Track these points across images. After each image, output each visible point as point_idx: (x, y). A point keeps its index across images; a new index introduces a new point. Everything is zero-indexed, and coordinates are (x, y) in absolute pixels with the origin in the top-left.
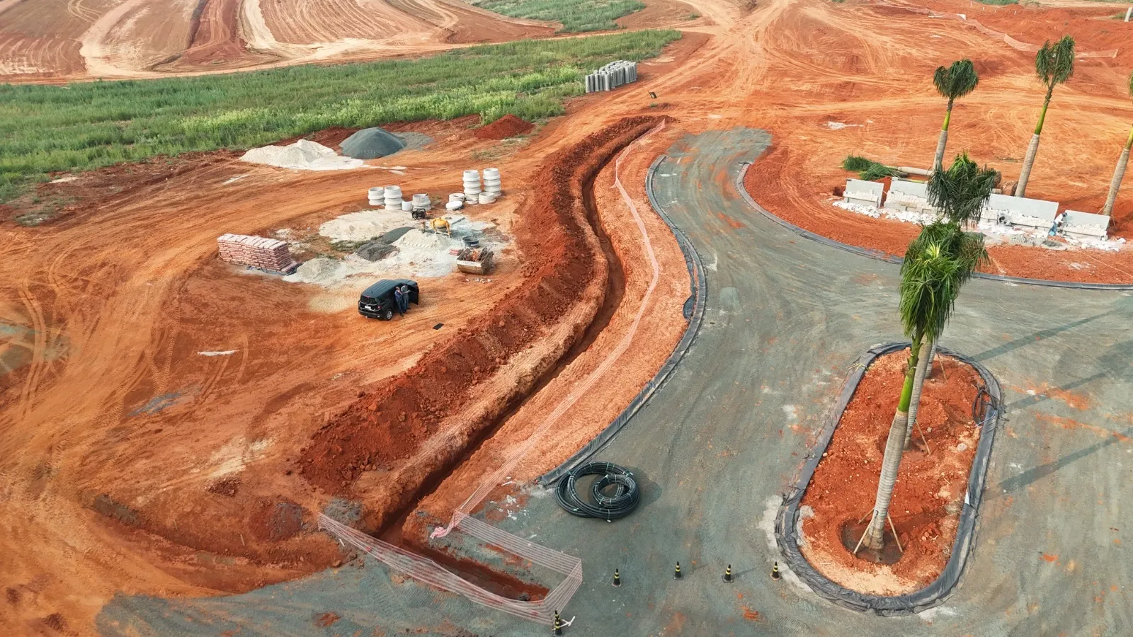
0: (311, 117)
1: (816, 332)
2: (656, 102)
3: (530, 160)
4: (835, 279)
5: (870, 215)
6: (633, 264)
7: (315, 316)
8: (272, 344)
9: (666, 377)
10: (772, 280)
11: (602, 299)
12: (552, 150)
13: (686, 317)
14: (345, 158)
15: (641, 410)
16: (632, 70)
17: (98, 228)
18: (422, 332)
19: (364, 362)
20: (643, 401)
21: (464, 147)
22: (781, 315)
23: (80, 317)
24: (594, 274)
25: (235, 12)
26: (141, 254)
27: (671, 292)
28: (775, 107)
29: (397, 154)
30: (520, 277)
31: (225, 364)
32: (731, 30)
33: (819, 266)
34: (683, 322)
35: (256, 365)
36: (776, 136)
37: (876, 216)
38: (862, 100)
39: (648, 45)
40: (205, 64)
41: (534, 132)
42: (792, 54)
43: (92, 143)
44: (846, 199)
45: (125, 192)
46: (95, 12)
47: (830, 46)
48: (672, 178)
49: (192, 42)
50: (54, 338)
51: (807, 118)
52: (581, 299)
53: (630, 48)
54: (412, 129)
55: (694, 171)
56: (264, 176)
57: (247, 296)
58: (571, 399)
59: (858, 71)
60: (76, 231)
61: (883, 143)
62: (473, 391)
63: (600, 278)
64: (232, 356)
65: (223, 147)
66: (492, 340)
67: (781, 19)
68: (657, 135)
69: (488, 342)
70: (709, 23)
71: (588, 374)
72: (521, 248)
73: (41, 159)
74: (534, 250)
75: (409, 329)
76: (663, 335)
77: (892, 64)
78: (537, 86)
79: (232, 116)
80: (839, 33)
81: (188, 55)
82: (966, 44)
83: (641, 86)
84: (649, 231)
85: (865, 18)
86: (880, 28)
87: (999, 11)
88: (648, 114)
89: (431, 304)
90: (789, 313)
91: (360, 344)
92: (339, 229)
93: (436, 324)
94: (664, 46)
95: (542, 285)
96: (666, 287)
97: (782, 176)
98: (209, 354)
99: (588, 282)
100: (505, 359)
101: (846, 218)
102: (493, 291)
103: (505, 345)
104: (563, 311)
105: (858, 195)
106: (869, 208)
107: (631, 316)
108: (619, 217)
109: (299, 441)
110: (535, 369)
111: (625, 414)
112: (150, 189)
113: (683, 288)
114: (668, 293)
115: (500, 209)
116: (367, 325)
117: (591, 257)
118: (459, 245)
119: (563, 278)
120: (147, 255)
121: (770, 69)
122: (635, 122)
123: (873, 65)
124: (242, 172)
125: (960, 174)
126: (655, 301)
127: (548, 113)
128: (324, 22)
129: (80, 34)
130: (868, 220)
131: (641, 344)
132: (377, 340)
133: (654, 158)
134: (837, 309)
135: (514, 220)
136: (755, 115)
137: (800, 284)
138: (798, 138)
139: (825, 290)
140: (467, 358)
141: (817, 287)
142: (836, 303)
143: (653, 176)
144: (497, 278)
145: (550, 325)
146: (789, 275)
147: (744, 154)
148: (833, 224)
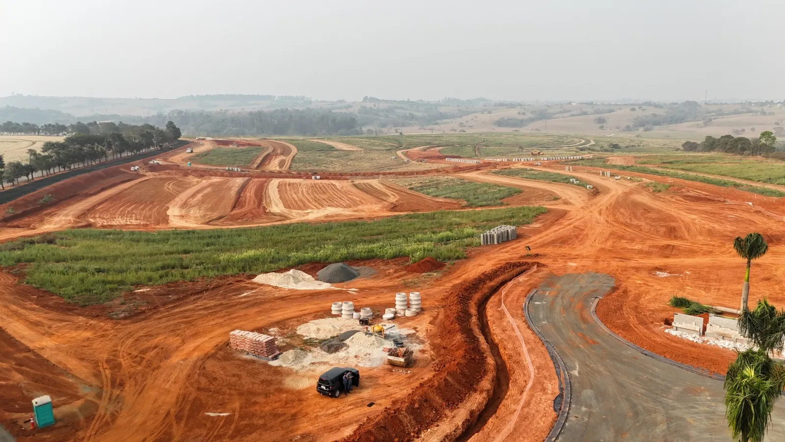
0: (301, 255)
1: (660, 429)
2: (530, 253)
3: (442, 288)
4: (671, 388)
5: (695, 341)
6: (515, 366)
7: (287, 391)
8: (255, 410)
10: (621, 386)
11: (492, 392)
12: (457, 282)
13: (555, 410)
14: (319, 282)
16: (513, 231)
17: (156, 322)
18: (359, 409)
19: (317, 428)
21: (398, 277)
22: (631, 414)
23: (134, 382)
24: (486, 372)
25: (263, 190)
26: (180, 341)
27: (544, 390)
28: (616, 260)
29: (354, 280)
30: (431, 371)
31: (222, 423)
32: (582, 208)
33: (658, 378)
34: (554, 414)
35: (242, 425)
36: (618, 280)
37: (700, 342)
38: (680, 258)
39: (524, 216)
40: (239, 221)
41: (445, 269)
42: (626, 225)
43: (163, 268)
44: (675, 328)
45: (178, 299)
46: (179, 189)
47: (654, 220)
48: (543, 305)
49: (234, 207)
50: (114, 397)
51: (642, 268)
52: (475, 391)
53: (513, 217)
54: (364, 264)
55: (559, 300)
56: (266, 292)
57: (244, 374)
59: (676, 238)
60: (143, 324)
61: (700, 288)
63: (490, 376)
64: (227, 417)
65: (243, 272)
66: (409, 418)
67: (617, 202)
68: (531, 275)
69: (407, 420)
70: (566, 203)
72: (433, 349)
73: (131, 277)
74: (443, 351)
75: (350, 405)
76: (538, 423)
77: (701, 234)
78: (448, 240)
79: (251, 253)
80: (659, 212)
81: (230, 215)
82: (755, 222)
83: (520, 242)
84: (527, 343)
85: (677, 203)
86: (689, 209)
87: (777, 201)
88: (525, 260)
89: (366, 388)
90: (637, 414)
91: (315, 414)
92: (310, 330)
93: (369, 403)
94: (535, 216)
95: (448, 378)
96: (539, 385)
97: (624, 309)
98: (212, 414)
99: (481, 378)
100: (418, 433)
101: (677, 343)
102: (411, 380)
103: (418, 422)
104: (462, 399)
105: (684, 325)
106: (694, 336)
107: (513, 407)
108: (504, 331)
112: (192, 298)
113: (553, 387)
114: (541, 391)
115: (419, 321)
116: (321, 400)
117: (483, 359)
118: (390, 344)
119: (462, 373)
120: (183, 342)
121: (612, 234)
122: (515, 266)
123: (686, 234)
124: (253, 289)
125: (763, 315)
126: (532, 396)
127: (455, 257)
128: (315, 197)
129: (168, 202)
130: (693, 345)
131: (521, 430)
132: (327, 412)
133: (529, 291)
134: (675, 413)
135: (429, 329)
136: (602, 265)
137: (643, 391)
138: (634, 282)
139: (663, 397)
140: (390, 430)
141: (657, 394)
142: (674, 408)
143: (529, 303)
144: (415, 370)
145: (452, 410)
146: (635, 384)
147: (595, 291)
148: (666, 346)
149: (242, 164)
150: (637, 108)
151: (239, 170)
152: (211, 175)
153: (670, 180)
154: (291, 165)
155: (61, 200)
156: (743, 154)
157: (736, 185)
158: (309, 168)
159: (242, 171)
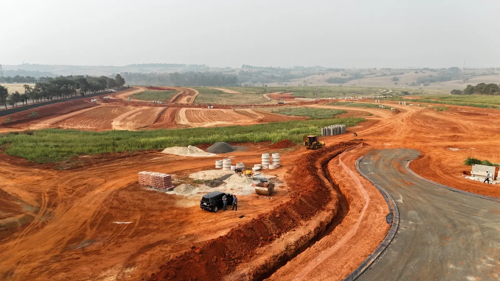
0: (197, 139)
1: (477, 235)
2: (357, 139)
3: (294, 156)
4: (479, 210)
6: (353, 196)
7: (178, 209)
8: (152, 220)
9: (381, 254)
10: (438, 208)
11: (336, 211)
12: (306, 153)
13: (388, 223)
14: (208, 153)
15: (366, 272)
16: (344, 128)
17: (89, 172)
18: (232, 219)
19: (198, 231)
20: (368, 266)
21: (263, 151)
22: (450, 226)
23: (64, 204)
24: (330, 199)
25: (175, 114)
26: (103, 181)
27: (377, 210)
28: (419, 142)
29: (232, 152)
30: (289, 198)
31: (125, 228)
32: (389, 119)
33: (467, 204)
34: (387, 225)
35: (141, 229)
36: (423, 152)
37: (494, 183)
38: (465, 141)
39: (350, 122)
40: (159, 128)
41: (297, 146)
42: (421, 126)
43: (101, 145)
44: (473, 176)
45: (107, 161)
46: (121, 112)
47: (441, 124)
48: (370, 164)
49: (156, 122)
50: (47, 213)
51: (439, 146)
52: (324, 210)
54: (240, 145)
55: (381, 162)
56: (170, 158)
57: (146, 199)
58: (320, 260)
59: (459, 132)
60: (79, 172)
61: (484, 156)
62: (258, 250)
63: (334, 201)
64: (130, 224)
65: (156, 148)
66: (271, 224)
67: (413, 116)
68: (359, 149)
69: (270, 225)
70: (378, 117)
71: (330, 247)
72: (290, 186)
73: (78, 150)
74: (297, 187)
75: (226, 217)
76: (375, 230)
77: (476, 130)
78: (298, 133)
79: (163, 138)
80: (443, 120)
81: (153, 126)
83: (348, 134)
84: (362, 183)
85: (456, 116)
86: (464, 119)
88: (354, 142)
90: (455, 226)
91: (198, 223)
92: (199, 175)
93: (240, 216)
94: (358, 123)
95: (301, 199)
96: (373, 207)
97: (431, 166)
98: (118, 223)
99: (327, 202)
100: (279, 235)
101: (475, 184)
102: (273, 203)
103: (279, 227)
104: (313, 214)
105: (479, 173)
107: (354, 220)
108: (342, 177)
109: (152, 270)
110: (297, 242)
111: (356, 272)
112: (118, 160)
113: (384, 209)
114: (375, 211)
115: (279, 171)
116: (203, 214)
117: (328, 191)
118: (257, 182)
119: (313, 197)
120: (105, 182)
121: (413, 130)
122: (348, 144)
123: (465, 130)
124: (160, 156)
126: (368, 214)
128: (209, 117)
129: (113, 118)
131: (362, 234)
132: (207, 221)
133: (358, 157)
134: (486, 225)
135: (286, 175)
136: (409, 145)
137: (457, 212)
138: (435, 153)
139: (474, 215)
140: (256, 231)
141: (469, 214)
142: (484, 222)
143: (359, 163)
144: (276, 197)
145: (306, 221)
146: (449, 207)
147: (408, 157)
148: (468, 185)
149: (163, 99)
150: (419, 71)
151: (161, 103)
152: (143, 105)
153: (447, 106)
154: (194, 100)
155: (44, 116)
156: (493, 94)
157: (493, 107)
158: (206, 102)
159: (163, 103)
